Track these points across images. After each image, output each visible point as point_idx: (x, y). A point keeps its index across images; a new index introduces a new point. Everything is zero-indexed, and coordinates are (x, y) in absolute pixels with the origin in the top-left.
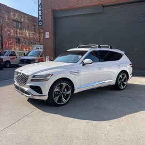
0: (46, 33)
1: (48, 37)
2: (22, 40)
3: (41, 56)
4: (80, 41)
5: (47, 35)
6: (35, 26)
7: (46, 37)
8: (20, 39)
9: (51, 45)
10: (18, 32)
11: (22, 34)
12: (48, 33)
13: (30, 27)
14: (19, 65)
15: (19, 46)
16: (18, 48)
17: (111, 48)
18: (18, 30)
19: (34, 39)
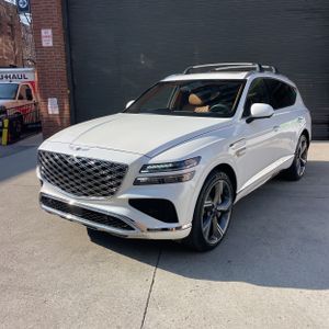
0: (43, 31)
1: (51, 44)
4: (142, 56)
5: (47, 38)
7: (45, 44)
9: (59, 65)
12: (50, 32)
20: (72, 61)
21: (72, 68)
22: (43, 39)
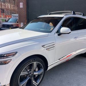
0: (20, 3)
1: (22, 7)
2: (5, 10)
3: (18, 22)
5: (21, 5)
6: (15, 1)
7: (20, 7)
8: (4, 10)
9: (24, 13)
10: (2, 5)
11: (5, 6)
12: (22, 3)
13: (11, 2)
14: (2, 28)
15: (3, 15)
16: (3, 16)
17: (84, 15)
18: (2, 3)
19: (14, 10)
20: (28, 12)
21: (28, 14)
22: (20, 5)
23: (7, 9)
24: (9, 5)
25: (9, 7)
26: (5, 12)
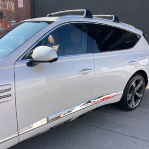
1: (22, 6)
2: (5, 14)
8: (2, 13)
11: (5, 6)
15: (2, 22)
22: (19, 3)
23: (9, 12)
24: (11, 4)
25: (11, 9)
26: (5, 16)
